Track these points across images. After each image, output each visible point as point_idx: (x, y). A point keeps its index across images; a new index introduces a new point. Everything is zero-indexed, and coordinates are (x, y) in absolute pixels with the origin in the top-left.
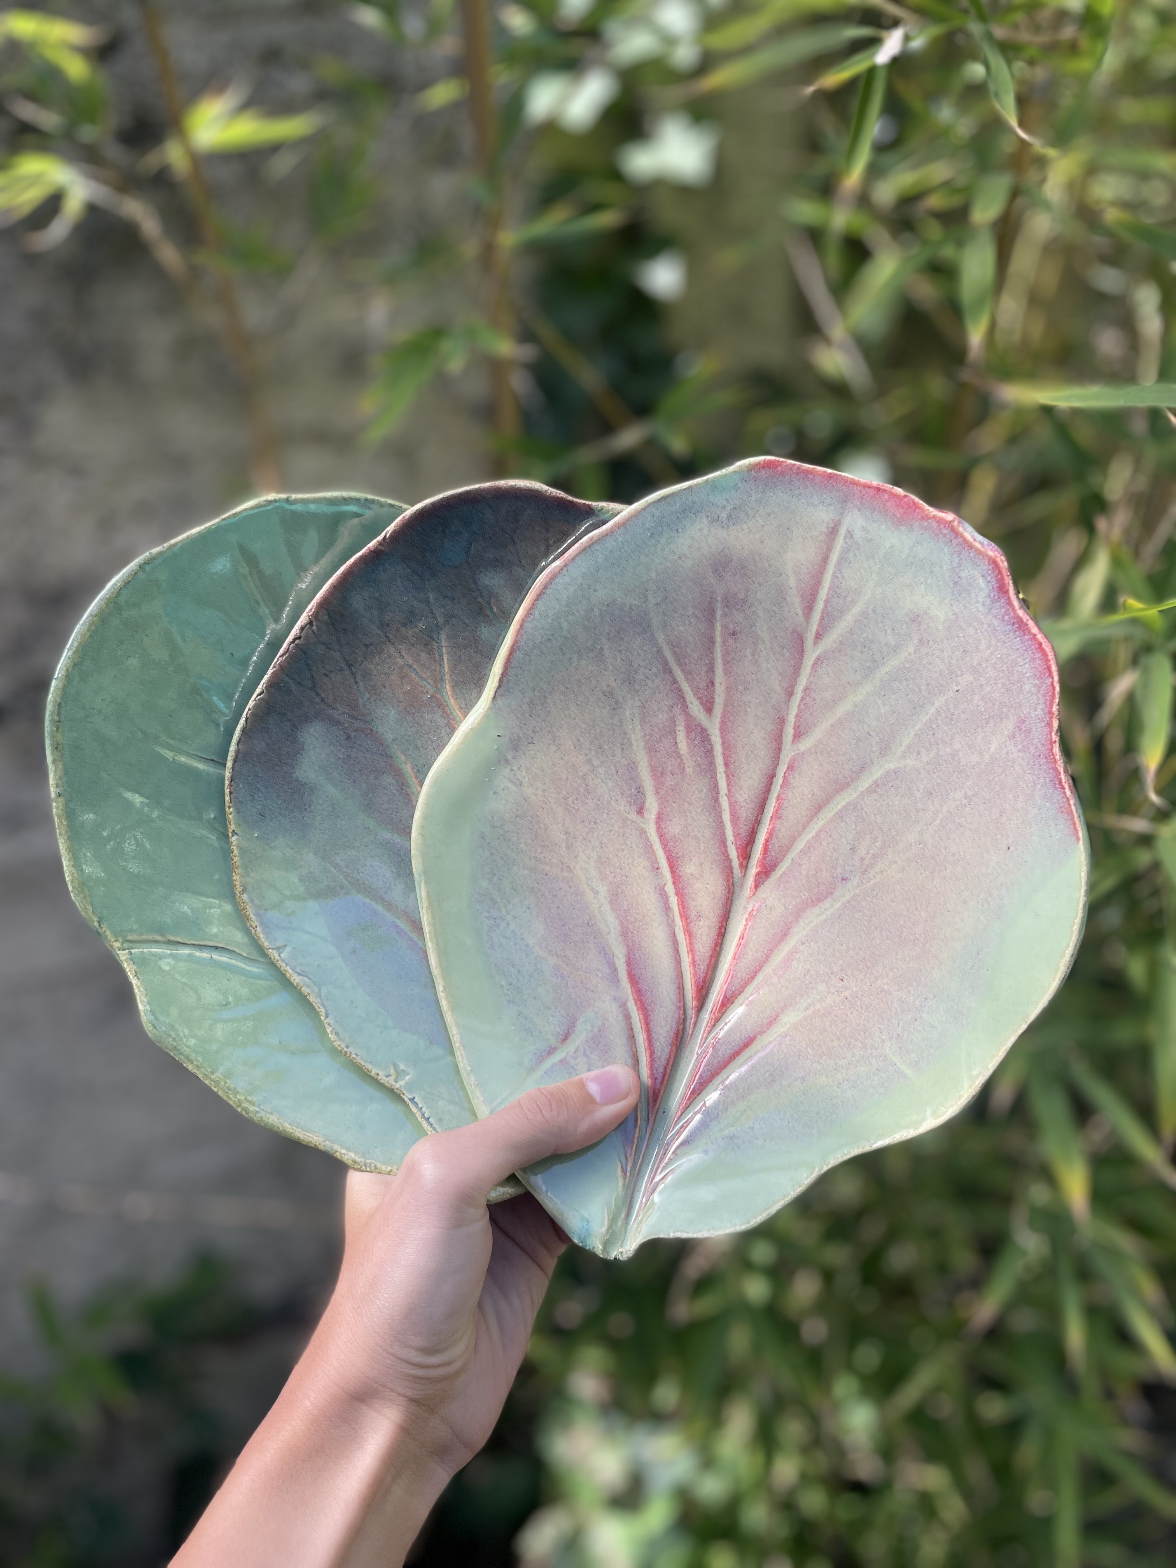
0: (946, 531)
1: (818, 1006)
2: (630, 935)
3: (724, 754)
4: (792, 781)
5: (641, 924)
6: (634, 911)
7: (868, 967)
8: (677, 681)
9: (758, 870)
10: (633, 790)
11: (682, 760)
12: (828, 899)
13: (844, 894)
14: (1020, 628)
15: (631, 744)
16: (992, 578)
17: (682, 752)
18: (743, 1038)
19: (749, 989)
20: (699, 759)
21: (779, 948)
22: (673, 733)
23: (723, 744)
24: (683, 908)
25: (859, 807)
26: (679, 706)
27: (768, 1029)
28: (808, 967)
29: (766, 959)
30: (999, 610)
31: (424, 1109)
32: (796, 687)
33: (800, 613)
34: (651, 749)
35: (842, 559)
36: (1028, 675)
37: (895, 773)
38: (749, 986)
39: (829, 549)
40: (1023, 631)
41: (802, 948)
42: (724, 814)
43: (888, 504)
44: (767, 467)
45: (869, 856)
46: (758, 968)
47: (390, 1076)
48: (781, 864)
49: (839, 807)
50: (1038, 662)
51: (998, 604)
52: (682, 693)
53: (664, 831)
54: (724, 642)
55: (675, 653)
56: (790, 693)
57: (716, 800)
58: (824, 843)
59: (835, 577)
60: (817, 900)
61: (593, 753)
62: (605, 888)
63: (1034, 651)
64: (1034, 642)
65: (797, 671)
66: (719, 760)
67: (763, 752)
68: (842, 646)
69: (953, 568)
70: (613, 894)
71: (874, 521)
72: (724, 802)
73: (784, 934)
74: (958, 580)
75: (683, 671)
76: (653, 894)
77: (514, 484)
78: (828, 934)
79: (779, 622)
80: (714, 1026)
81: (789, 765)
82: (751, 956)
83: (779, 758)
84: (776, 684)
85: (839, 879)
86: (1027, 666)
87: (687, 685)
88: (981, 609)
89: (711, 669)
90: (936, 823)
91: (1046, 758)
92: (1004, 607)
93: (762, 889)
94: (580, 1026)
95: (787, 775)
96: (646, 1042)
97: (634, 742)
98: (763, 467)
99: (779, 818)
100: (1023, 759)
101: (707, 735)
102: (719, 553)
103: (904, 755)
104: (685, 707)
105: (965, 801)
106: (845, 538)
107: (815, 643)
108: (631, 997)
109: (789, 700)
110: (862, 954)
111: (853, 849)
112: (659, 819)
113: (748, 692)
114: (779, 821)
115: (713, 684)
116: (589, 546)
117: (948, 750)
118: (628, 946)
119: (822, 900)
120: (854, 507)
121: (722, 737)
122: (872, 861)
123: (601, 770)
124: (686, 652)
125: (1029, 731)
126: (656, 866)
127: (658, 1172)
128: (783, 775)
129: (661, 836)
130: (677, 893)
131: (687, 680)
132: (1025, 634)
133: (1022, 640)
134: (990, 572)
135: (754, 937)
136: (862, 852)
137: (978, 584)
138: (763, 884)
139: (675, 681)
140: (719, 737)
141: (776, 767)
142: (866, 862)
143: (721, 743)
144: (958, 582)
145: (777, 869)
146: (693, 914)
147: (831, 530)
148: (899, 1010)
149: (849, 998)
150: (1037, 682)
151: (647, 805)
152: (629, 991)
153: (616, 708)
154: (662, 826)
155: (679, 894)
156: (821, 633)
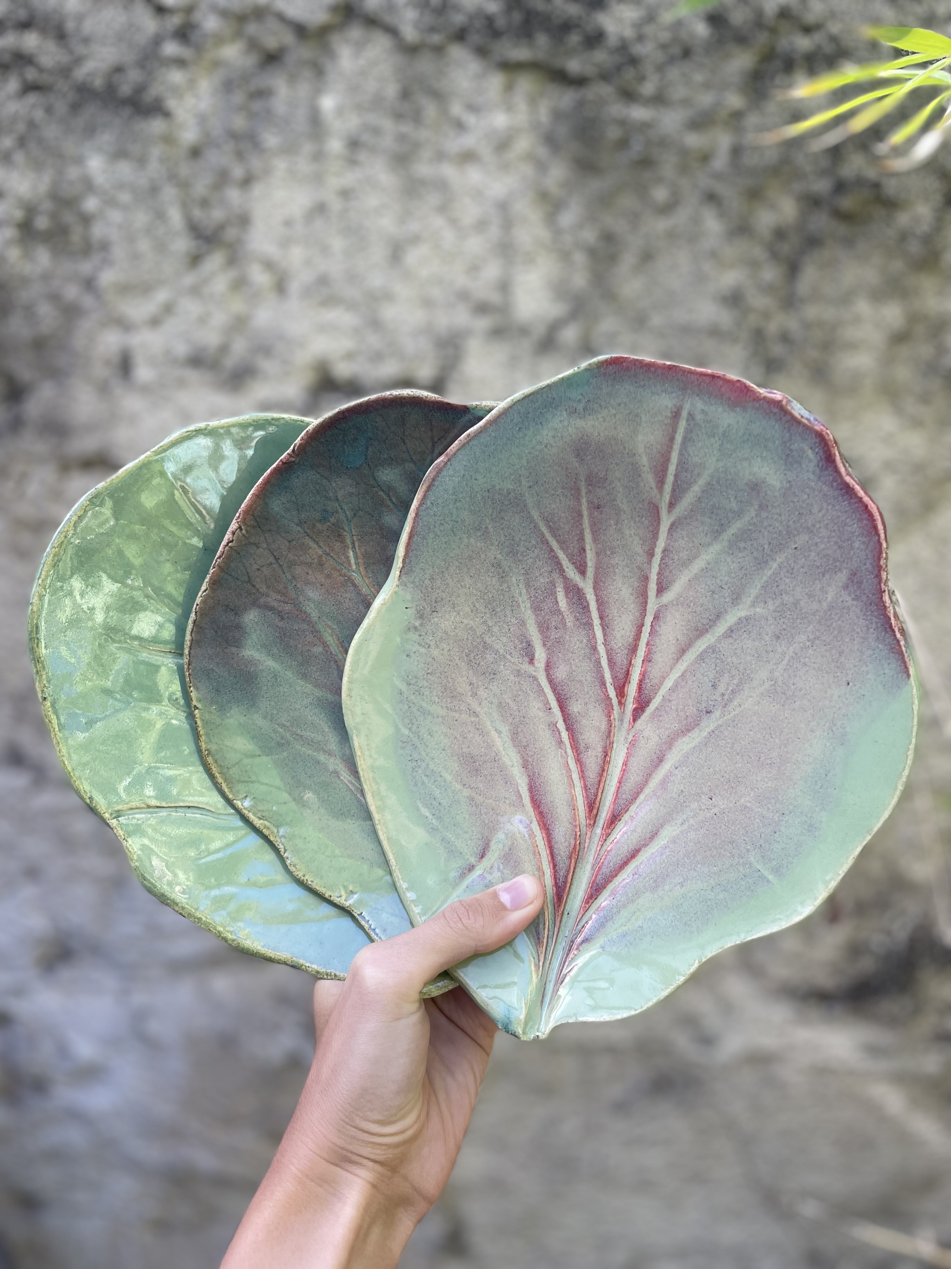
0: (776, 410)
1: (692, 821)
2: (530, 767)
3: (598, 609)
4: (658, 629)
5: (539, 756)
6: (532, 746)
7: (732, 787)
8: (554, 550)
9: (634, 706)
10: (524, 644)
11: (563, 616)
12: (696, 729)
13: (709, 724)
14: (847, 493)
15: (519, 606)
16: (819, 449)
17: (562, 610)
18: (630, 850)
19: (633, 808)
20: (578, 615)
21: (656, 772)
22: (553, 594)
23: (597, 601)
24: (574, 741)
25: (717, 650)
26: (557, 571)
27: (650, 842)
28: (682, 788)
29: (646, 782)
30: (828, 478)
31: (370, 922)
32: (656, 549)
33: (653, 485)
34: (537, 609)
35: (685, 440)
36: (856, 534)
37: (747, 620)
38: (633, 806)
39: (674, 431)
40: (850, 495)
41: (676, 772)
42: (602, 659)
43: (723, 389)
44: (614, 363)
45: (728, 692)
46: (640, 790)
47: (341, 896)
48: (654, 701)
49: (700, 650)
50: (865, 522)
51: (827, 472)
52: (559, 560)
53: (553, 677)
54: (591, 515)
55: (550, 527)
56: (651, 554)
57: (594, 649)
58: (690, 682)
59: (681, 454)
60: (686, 730)
61: (488, 616)
62: (507, 728)
63: (861, 512)
64: (860, 505)
65: (655, 536)
66: (595, 614)
67: (632, 606)
68: (693, 513)
69: (785, 442)
70: (514, 733)
71: (711, 405)
72: (601, 649)
73: (660, 760)
74: (789, 452)
75: (558, 541)
76: (547, 730)
77: (397, 393)
78: (697, 760)
79: (637, 495)
80: (605, 840)
81: (655, 615)
82: (633, 778)
83: (646, 610)
84: (638, 548)
85: (704, 713)
86: (855, 525)
87: (562, 553)
88: (812, 477)
89: (582, 539)
90: (783, 662)
91: (877, 606)
92: (832, 475)
93: (639, 722)
94: (493, 846)
95: (653, 624)
96: (549, 856)
97: (521, 604)
98: (610, 364)
99: (650, 661)
100: (856, 606)
101: (583, 594)
102: (579, 440)
103: (753, 605)
104: (562, 571)
105: (808, 644)
106: (687, 420)
107: (669, 512)
108: (535, 819)
109: (651, 561)
110: (727, 776)
111: (714, 686)
112: (548, 667)
113: (615, 556)
114: (650, 664)
115: (584, 550)
116: (468, 442)
117: (791, 600)
118: (529, 776)
119: (690, 730)
120: (692, 393)
121: (596, 595)
122: (731, 697)
123: (496, 629)
124: (559, 525)
125: (861, 583)
126: (548, 707)
127: (565, 967)
128: (650, 624)
129: (551, 681)
130: (568, 729)
131: (562, 548)
132: (851, 498)
133: (849, 503)
134: (817, 445)
135: (635, 764)
136: (721, 688)
137: (807, 455)
138: (639, 718)
139: (552, 550)
140: (593, 595)
141: (644, 618)
142: (726, 697)
143: (595, 600)
144: (789, 455)
145: (651, 705)
146: (582, 748)
147: (674, 414)
148: (760, 825)
149: (718, 814)
150: (864, 539)
151: (537, 655)
152: (533, 814)
153: (503, 577)
154: (551, 672)
155: (569, 728)
156: (673, 503)
